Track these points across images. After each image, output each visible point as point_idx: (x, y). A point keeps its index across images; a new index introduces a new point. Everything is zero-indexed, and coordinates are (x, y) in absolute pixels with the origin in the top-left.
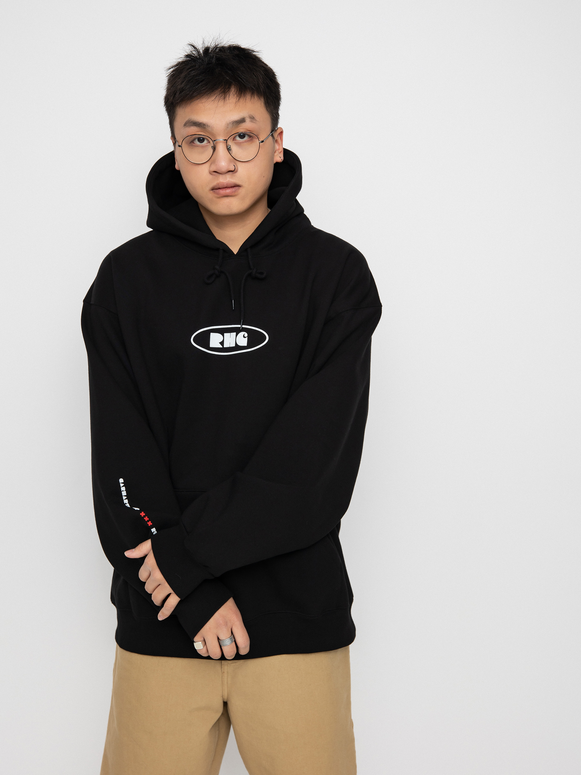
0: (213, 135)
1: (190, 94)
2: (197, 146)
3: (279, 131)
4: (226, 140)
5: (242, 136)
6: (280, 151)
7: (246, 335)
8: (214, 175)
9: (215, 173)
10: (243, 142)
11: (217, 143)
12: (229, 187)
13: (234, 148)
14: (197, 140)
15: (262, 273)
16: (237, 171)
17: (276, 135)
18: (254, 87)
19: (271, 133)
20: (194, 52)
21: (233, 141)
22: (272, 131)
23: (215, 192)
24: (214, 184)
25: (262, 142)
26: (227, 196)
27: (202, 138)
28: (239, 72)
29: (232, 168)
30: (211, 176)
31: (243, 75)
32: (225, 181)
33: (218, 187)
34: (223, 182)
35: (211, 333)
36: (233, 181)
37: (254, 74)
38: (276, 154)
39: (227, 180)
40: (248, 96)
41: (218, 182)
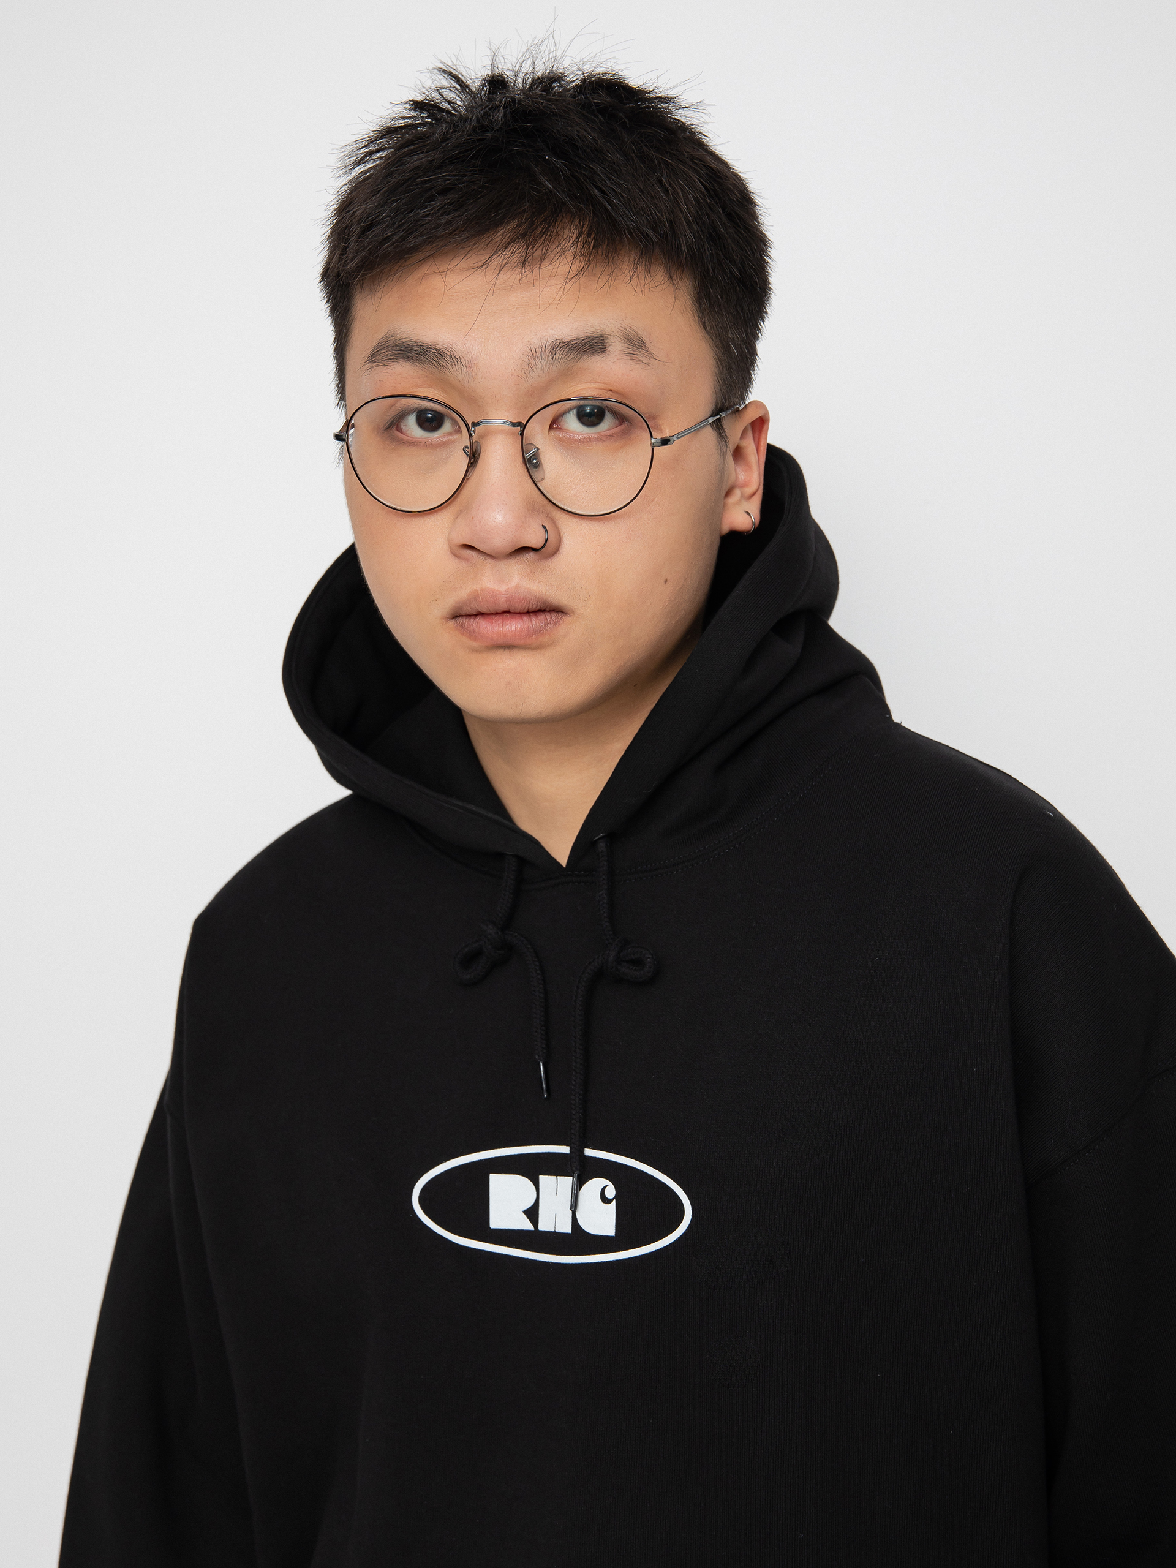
0: (473, 400)
1: (396, 237)
2: (413, 443)
3: (751, 416)
4: (519, 424)
5: (591, 415)
6: (749, 490)
7: (611, 1192)
8: (466, 560)
9: (469, 553)
10: (590, 440)
11: (485, 435)
12: (520, 613)
13: (553, 460)
14: (412, 420)
15: (638, 963)
16: (556, 551)
17: (735, 429)
18: (654, 229)
19: (712, 416)
20: (451, 95)
21: (552, 433)
22: (717, 411)
23: (462, 626)
24: (460, 595)
25: (665, 442)
26: (507, 646)
27: (431, 410)
28: (597, 168)
29: (534, 538)
30: (451, 565)
31: (610, 179)
32: (503, 588)
33: (474, 607)
34: (493, 591)
35: (491, 1175)
36: (534, 588)
37: (661, 182)
38: (732, 500)
39: (513, 584)
40: (626, 265)
41: (477, 587)
